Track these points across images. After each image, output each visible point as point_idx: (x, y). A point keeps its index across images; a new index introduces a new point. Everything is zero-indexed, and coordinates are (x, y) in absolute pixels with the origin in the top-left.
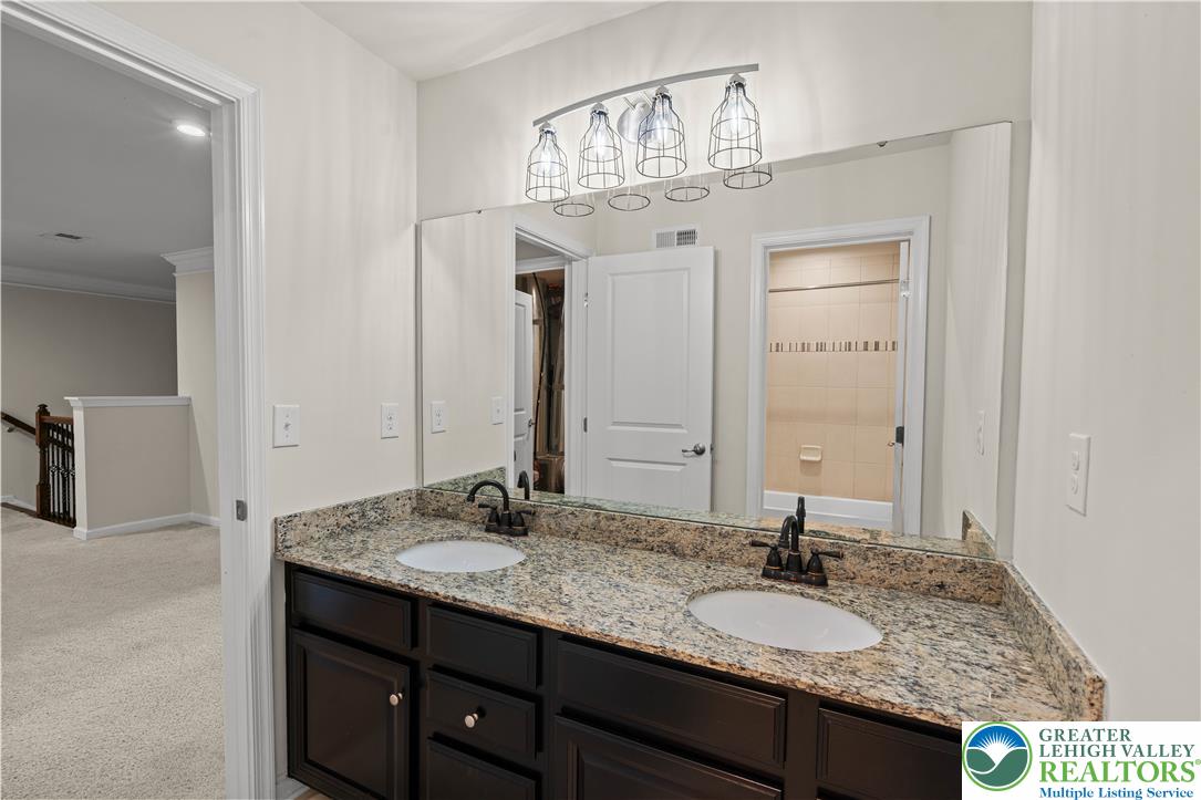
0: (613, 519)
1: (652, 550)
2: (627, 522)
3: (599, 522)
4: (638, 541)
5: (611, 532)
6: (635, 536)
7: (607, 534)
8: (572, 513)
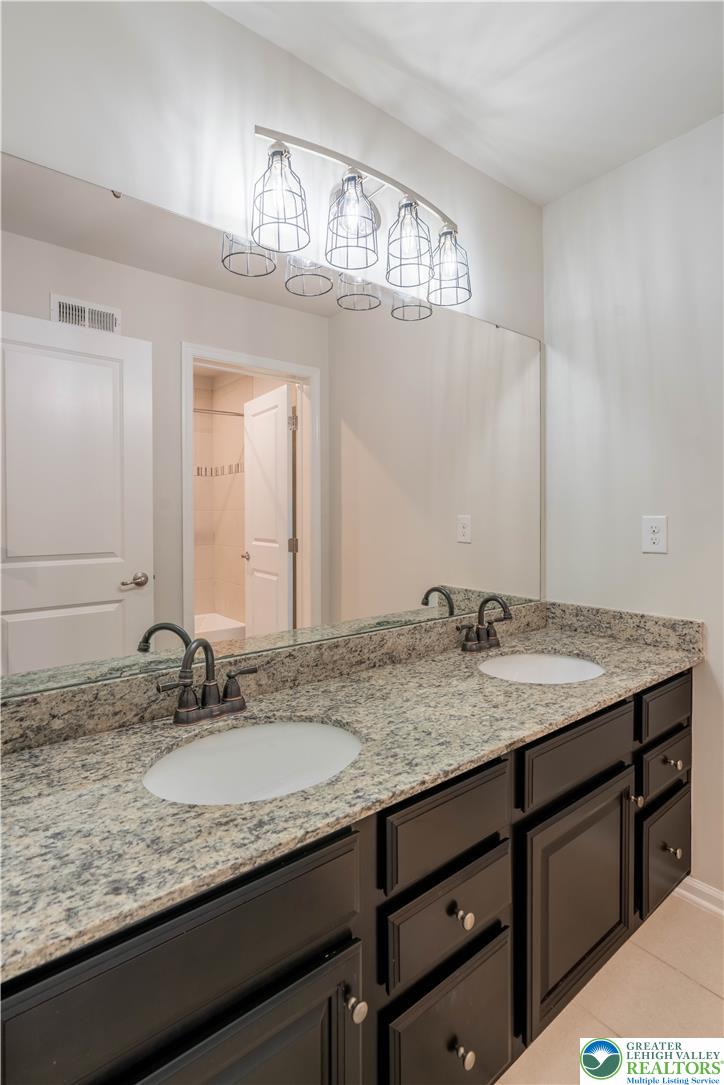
0: (337, 647)
1: (375, 666)
2: (351, 645)
3: (322, 654)
4: (361, 662)
5: (335, 661)
6: (359, 658)
7: (330, 667)
8: (290, 655)
